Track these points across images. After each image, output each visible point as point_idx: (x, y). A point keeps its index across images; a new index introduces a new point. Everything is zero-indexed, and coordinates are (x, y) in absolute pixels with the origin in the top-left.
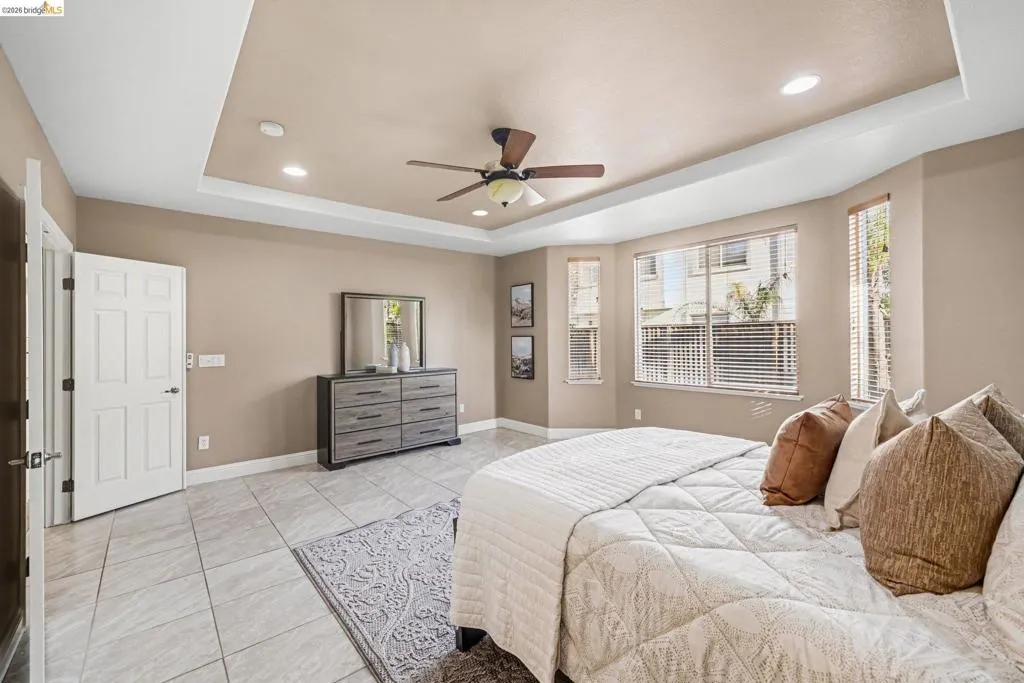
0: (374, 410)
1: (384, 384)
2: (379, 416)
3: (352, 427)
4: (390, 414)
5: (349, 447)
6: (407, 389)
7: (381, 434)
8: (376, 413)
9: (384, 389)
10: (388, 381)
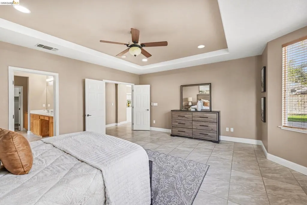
0: (183, 122)
1: (186, 114)
2: (185, 124)
3: (176, 125)
4: (188, 124)
5: (175, 131)
6: (194, 117)
7: (185, 130)
8: (184, 123)
9: (186, 116)
10: (187, 113)
